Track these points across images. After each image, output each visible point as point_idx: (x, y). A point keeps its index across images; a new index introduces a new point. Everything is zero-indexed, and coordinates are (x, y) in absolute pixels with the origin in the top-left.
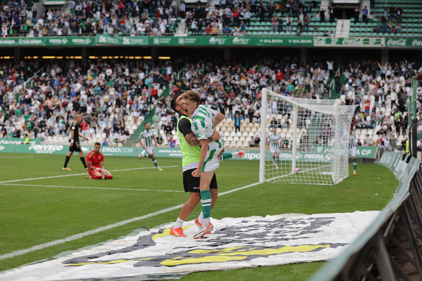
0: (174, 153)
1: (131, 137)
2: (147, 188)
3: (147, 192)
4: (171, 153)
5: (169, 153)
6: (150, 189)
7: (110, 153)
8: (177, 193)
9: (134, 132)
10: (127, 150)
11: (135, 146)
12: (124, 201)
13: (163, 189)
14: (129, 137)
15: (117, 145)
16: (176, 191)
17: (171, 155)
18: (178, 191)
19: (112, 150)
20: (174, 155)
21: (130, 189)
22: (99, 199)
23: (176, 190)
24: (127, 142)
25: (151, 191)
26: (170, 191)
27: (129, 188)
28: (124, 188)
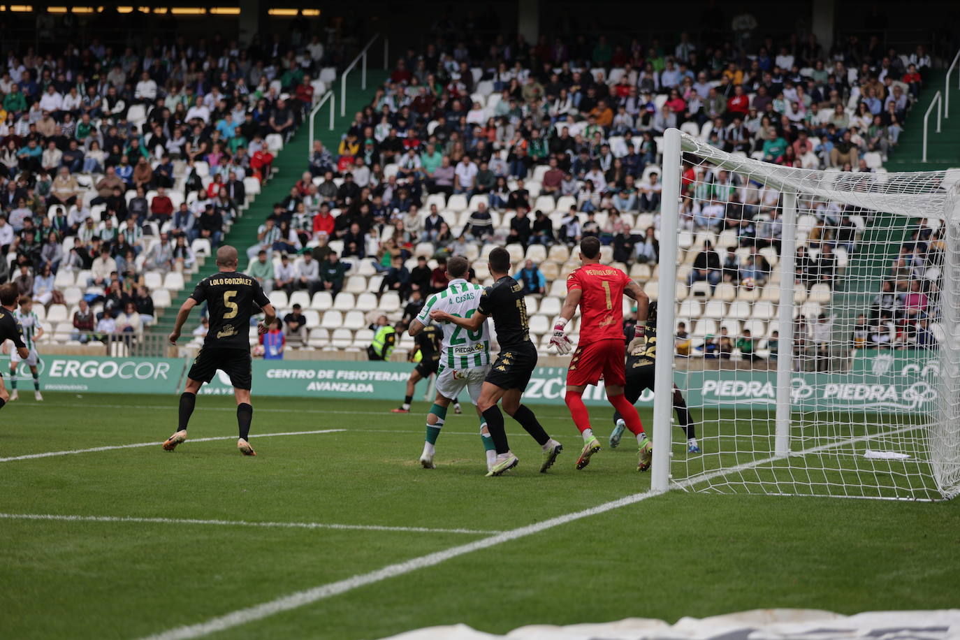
0: (325, 380)
1: (159, 319)
2: (224, 517)
3: (225, 528)
4: (315, 379)
5: (307, 381)
6: (237, 518)
7: (80, 380)
8: (338, 532)
9: (173, 302)
10: (144, 371)
11: (175, 355)
12: (138, 567)
13: (286, 518)
14: (151, 320)
15: (108, 352)
16: (336, 526)
17: (312, 386)
18: (342, 527)
19: (87, 370)
20: (327, 386)
21: (159, 520)
22: (40, 560)
23: (334, 520)
24: (147, 338)
25: (240, 527)
26: (314, 525)
27: (156, 516)
28: (135, 515)
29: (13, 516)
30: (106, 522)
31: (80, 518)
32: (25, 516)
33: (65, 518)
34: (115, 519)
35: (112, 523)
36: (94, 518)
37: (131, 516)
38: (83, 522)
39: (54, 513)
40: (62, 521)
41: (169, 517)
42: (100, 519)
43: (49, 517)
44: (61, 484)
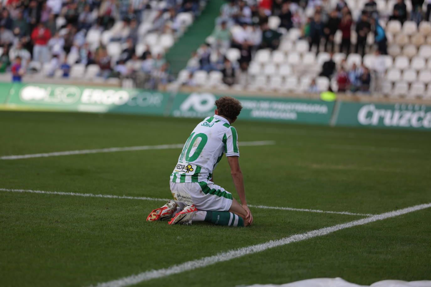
0: (264, 110)
4: (257, 109)
5: (251, 110)
8: (262, 210)
16: (261, 207)
18: (265, 207)
21: (144, 198)
22: (63, 223)
27: (143, 196)
29: (48, 193)
30: (109, 198)
31: (92, 195)
32: (56, 193)
33: (82, 195)
34: (115, 197)
35: (113, 199)
36: (101, 196)
37: (126, 195)
38: (93, 198)
39: (75, 192)
40: (80, 197)
41: (151, 197)
42: (105, 196)
43: (72, 194)
44: (81, 172)
